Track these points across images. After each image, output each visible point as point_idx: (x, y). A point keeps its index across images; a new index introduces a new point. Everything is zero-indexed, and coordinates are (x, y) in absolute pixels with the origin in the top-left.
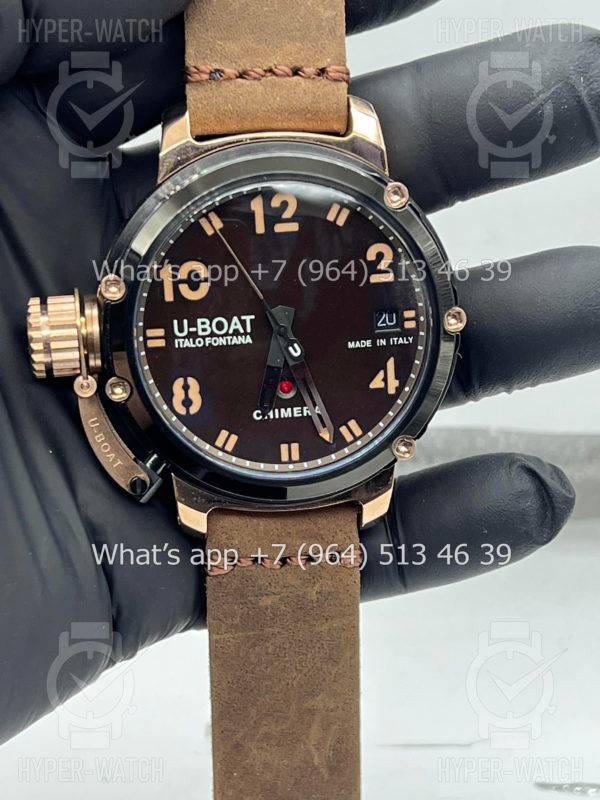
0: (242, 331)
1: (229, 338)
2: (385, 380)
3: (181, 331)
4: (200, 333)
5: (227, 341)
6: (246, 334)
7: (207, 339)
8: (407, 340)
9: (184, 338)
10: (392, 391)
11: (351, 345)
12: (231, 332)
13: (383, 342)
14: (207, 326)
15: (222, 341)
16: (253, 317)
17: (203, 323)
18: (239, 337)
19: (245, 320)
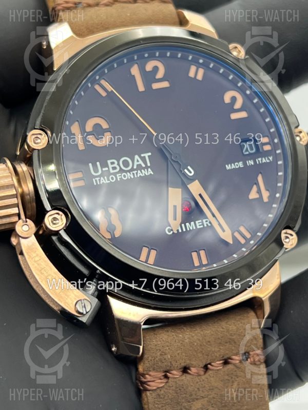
0: (144, 165)
1: (135, 172)
2: (259, 192)
4: (112, 171)
5: (133, 174)
6: (147, 167)
7: (118, 175)
8: (268, 159)
9: (99, 176)
10: (266, 199)
11: (228, 167)
12: (135, 167)
13: (251, 162)
14: (116, 165)
15: (129, 175)
16: (150, 154)
17: (112, 163)
18: (143, 171)
19: (144, 157)
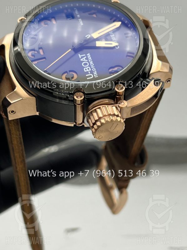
0: (86, 57)
1: (89, 61)
3: (91, 76)
4: (90, 70)
5: (90, 61)
6: (86, 56)
7: (92, 67)
9: (93, 75)
12: (87, 60)
14: (87, 68)
15: (91, 63)
16: (79, 55)
17: (86, 70)
18: (88, 57)
19: (81, 57)
